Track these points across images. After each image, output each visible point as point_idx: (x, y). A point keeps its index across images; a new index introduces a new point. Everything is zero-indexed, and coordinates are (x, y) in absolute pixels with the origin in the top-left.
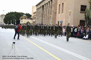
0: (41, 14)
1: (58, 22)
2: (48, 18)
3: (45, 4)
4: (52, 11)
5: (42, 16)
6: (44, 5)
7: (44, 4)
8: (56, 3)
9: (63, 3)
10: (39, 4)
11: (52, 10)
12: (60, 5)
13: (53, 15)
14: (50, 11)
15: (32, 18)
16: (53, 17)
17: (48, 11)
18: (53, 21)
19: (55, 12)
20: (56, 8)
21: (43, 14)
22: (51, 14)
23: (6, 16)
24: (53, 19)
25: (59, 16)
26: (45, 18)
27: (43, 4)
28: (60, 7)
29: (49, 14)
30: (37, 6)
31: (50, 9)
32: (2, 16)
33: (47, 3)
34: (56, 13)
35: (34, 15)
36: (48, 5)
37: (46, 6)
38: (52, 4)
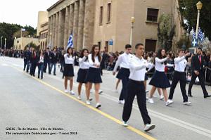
3: (69, 7)
4: (85, 21)
6: (65, 9)
8: (94, 5)
9: (109, 4)
10: (55, 6)
11: (86, 17)
12: (102, 7)
14: (80, 20)
25: (102, 31)
27: (64, 6)
28: (102, 12)
33: (73, 5)
36: (76, 8)
37: (71, 11)
38: (84, 6)
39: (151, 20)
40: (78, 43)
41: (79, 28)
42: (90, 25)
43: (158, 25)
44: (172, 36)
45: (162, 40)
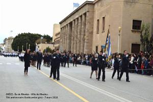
0: (68, 36)
1: (97, 47)
2: (80, 41)
3: (74, 20)
4: (86, 30)
5: (70, 39)
6: (72, 22)
7: (72, 20)
8: (92, 18)
9: (104, 18)
11: (86, 28)
12: (98, 20)
13: (87, 37)
14: (83, 30)
15: (53, 41)
16: (88, 40)
17: (79, 31)
18: (87, 46)
19: (90, 31)
20: (93, 25)
21: (70, 36)
22: (85, 35)
23: (14, 39)
24: (88, 43)
26: (75, 42)
29: (81, 34)
30: (61, 23)
31: (82, 26)
32: (9, 39)
33: (78, 19)
34: (92, 33)
35: (56, 37)
36: (79, 21)
37: (76, 23)
38: (85, 19)
40: (81, 48)
43: (141, 33)
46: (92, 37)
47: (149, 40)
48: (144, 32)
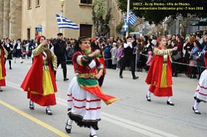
1: (29, 30)
13: (14, 14)
16: (14, 18)
18: (14, 28)
19: (17, 5)
22: (9, 12)
24: (14, 23)
34: (20, 8)
39: (85, 2)
41: (5, 13)
42: (17, 9)
44: (108, 21)
45: (98, 24)
46: (21, 14)
47: (104, 18)
48: (97, 7)
